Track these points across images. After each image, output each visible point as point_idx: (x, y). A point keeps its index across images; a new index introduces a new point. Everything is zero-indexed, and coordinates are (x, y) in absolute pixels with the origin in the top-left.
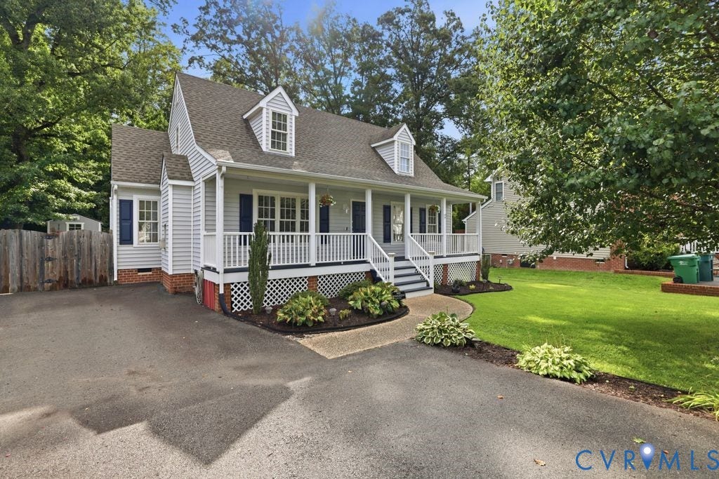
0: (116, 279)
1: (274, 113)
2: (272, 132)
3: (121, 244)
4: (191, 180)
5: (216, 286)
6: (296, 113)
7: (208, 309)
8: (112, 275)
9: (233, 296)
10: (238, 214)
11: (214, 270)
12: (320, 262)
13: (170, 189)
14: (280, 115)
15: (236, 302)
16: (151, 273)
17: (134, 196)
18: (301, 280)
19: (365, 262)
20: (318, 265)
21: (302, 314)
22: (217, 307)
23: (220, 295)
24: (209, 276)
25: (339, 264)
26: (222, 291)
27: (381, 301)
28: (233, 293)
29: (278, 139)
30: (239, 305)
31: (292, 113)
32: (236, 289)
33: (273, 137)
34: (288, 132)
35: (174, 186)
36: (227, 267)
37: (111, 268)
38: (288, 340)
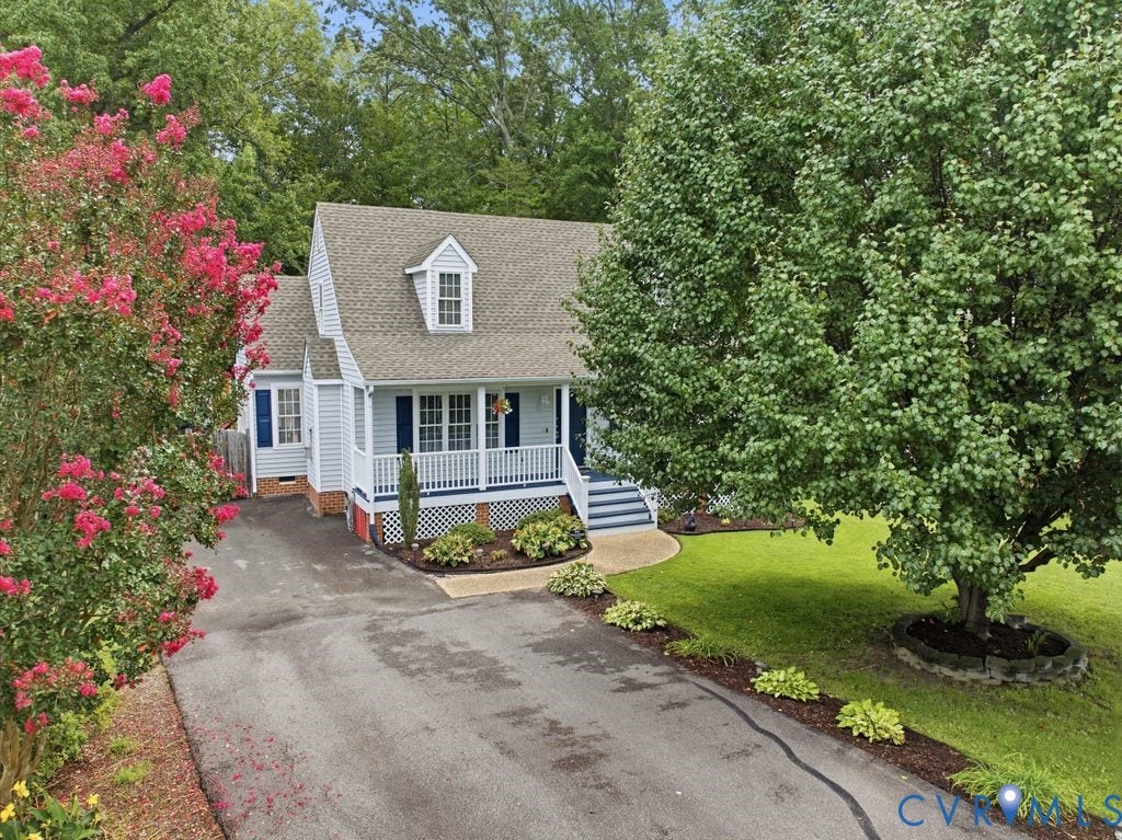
0: (255, 490)
1: (442, 275)
2: (440, 301)
3: (259, 446)
4: (339, 376)
5: (366, 515)
6: (473, 268)
7: (359, 538)
8: (250, 487)
9: (385, 527)
10: (395, 422)
11: (364, 496)
12: (493, 485)
13: (316, 390)
14: (450, 275)
15: (388, 533)
16: (294, 482)
17: (272, 384)
18: (466, 508)
19: (560, 483)
20: (489, 489)
21: (446, 554)
22: (368, 539)
23: (370, 526)
24: (359, 501)
25: (520, 487)
26: (372, 522)
27: (542, 543)
28: (385, 523)
29: (449, 311)
30: (392, 536)
31: (467, 270)
32: (388, 519)
33: (441, 308)
34: (463, 297)
35: (319, 386)
36: (378, 494)
37: (249, 478)
38: (427, 579)
